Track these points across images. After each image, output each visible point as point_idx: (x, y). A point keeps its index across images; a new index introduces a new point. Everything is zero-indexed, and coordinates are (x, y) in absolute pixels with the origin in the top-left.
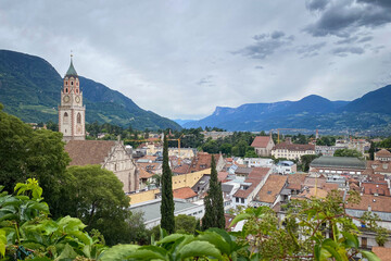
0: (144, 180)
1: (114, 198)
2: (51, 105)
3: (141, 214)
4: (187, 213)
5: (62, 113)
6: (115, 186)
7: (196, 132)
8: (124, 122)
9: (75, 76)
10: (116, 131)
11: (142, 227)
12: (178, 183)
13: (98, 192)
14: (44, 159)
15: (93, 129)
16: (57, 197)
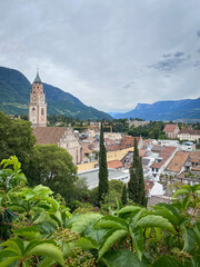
0: (87, 155)
1: (66, 167)
2: (24, 103)
3: (85, 179)
4: (117, 178)
5: (31, 108)
6: (67, 158)
7: (123, 121)
8: (73, 114)
9: (40, 83)
10: (68, 120)
11: (86, 188)
12: (110, 157)
13: (55, 162)
14: (19, 140)
15: (52, 119)
16: (27, 166)
